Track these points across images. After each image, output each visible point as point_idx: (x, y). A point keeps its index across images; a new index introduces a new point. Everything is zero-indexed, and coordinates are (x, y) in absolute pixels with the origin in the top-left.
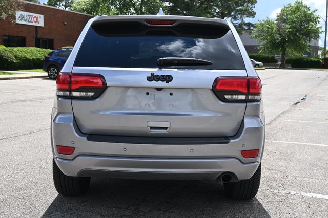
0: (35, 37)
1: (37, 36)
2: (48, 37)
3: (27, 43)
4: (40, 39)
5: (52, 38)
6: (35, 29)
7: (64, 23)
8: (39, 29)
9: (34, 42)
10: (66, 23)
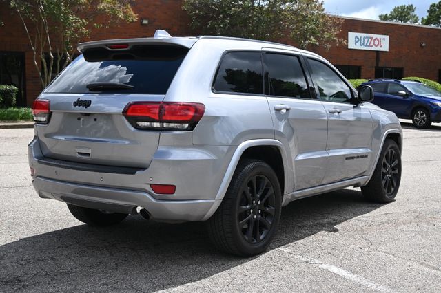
0: (375, 65)
1: (377, 64)
2: (396, 65)
3: (362, 74)
4: (382, 68)
5: (401, 66)
6: (375, 55)
7: (421, 45)
8: (381, 55)
9: (373, 72)
10: (424, 45)
